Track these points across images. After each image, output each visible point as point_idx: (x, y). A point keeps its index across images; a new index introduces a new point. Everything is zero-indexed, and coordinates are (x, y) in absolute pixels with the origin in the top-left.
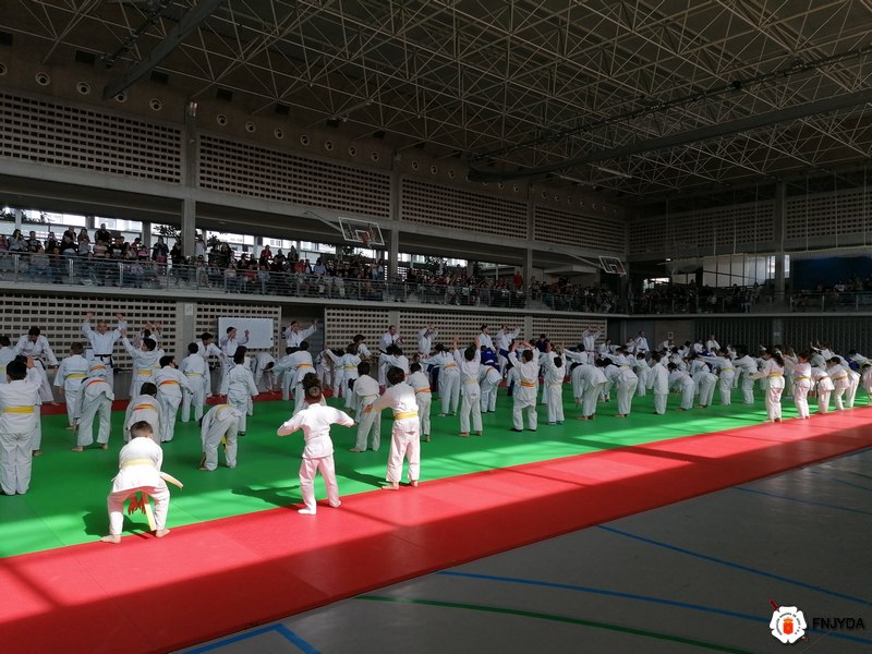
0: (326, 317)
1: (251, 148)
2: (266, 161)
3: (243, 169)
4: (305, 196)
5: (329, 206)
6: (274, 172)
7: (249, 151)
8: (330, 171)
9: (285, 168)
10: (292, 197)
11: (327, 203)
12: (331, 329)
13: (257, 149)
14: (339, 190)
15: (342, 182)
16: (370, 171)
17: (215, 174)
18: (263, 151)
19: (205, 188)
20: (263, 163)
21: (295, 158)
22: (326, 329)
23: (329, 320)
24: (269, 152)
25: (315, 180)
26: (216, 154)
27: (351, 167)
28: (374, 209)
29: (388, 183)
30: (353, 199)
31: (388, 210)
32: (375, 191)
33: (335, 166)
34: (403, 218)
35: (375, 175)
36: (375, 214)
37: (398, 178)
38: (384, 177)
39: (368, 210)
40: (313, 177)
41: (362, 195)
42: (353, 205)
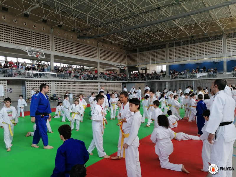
4: (16, 41)
8: (26, 33)
10: (10, 41)
11: (25, 44)
12: (28, 88)
14: (30, 40)
15: (31, 37)
16: (42, 34)
22: (26, 88)
23: (27, 85)
25: (20, 35)
27: (34, 32)
28: (44, 47)
29: (49, 38)
30: (35, 43)
31: (49, 47)
32: (44, 41)
33: (28, 31)
34: (55, 50)
35: (44, 35)
36: (44, 48)
37: (53, 37)
38: (47, 36)
39: (42, 47)
40: (19, 34)
41: (39, 42)
42: (35, 45)
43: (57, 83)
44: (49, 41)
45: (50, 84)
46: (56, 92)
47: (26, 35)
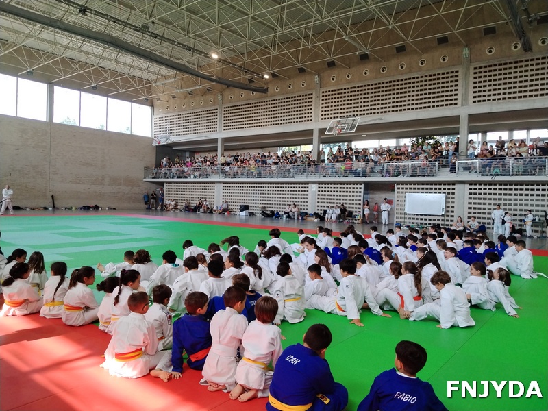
0: (396, 190)
1: (348, 88)
2: (357, 93)
3: (343, 103)
4: (382, 108)
5: (401, 110)
6: (361, 98)
7: (346, 91)
8: (402, 84)
9: (368, 93)
10: (372, 111)
13: (352, 88)
14: (409, 96)
15: (412, 89)
17: (328, 111)
18: (355, 87)
19: (323, 120)
20: (355, 95)
21: (376, 84)
23: (398, 192)
24: (358, 87)
25: (390, 95)
26: (329, 99)
27: (420, 76)
28: (442, 101)
29: (457, 76)
30: (421, 99)
31: (456, 99)
32: (443, 87)
33: (406, 79)
34: (474, 102)
35: (443, 74)
36: (442, 105)
37: (468, 69)
38: (452, 72)
39: (435, 104)
40: (388, 93)
41: (430, 93)
42: (421, 103)
43: (473, 187)
44: (456, 83)
45: (453, 191)
46: (470, 210)
47: (401, 89)
